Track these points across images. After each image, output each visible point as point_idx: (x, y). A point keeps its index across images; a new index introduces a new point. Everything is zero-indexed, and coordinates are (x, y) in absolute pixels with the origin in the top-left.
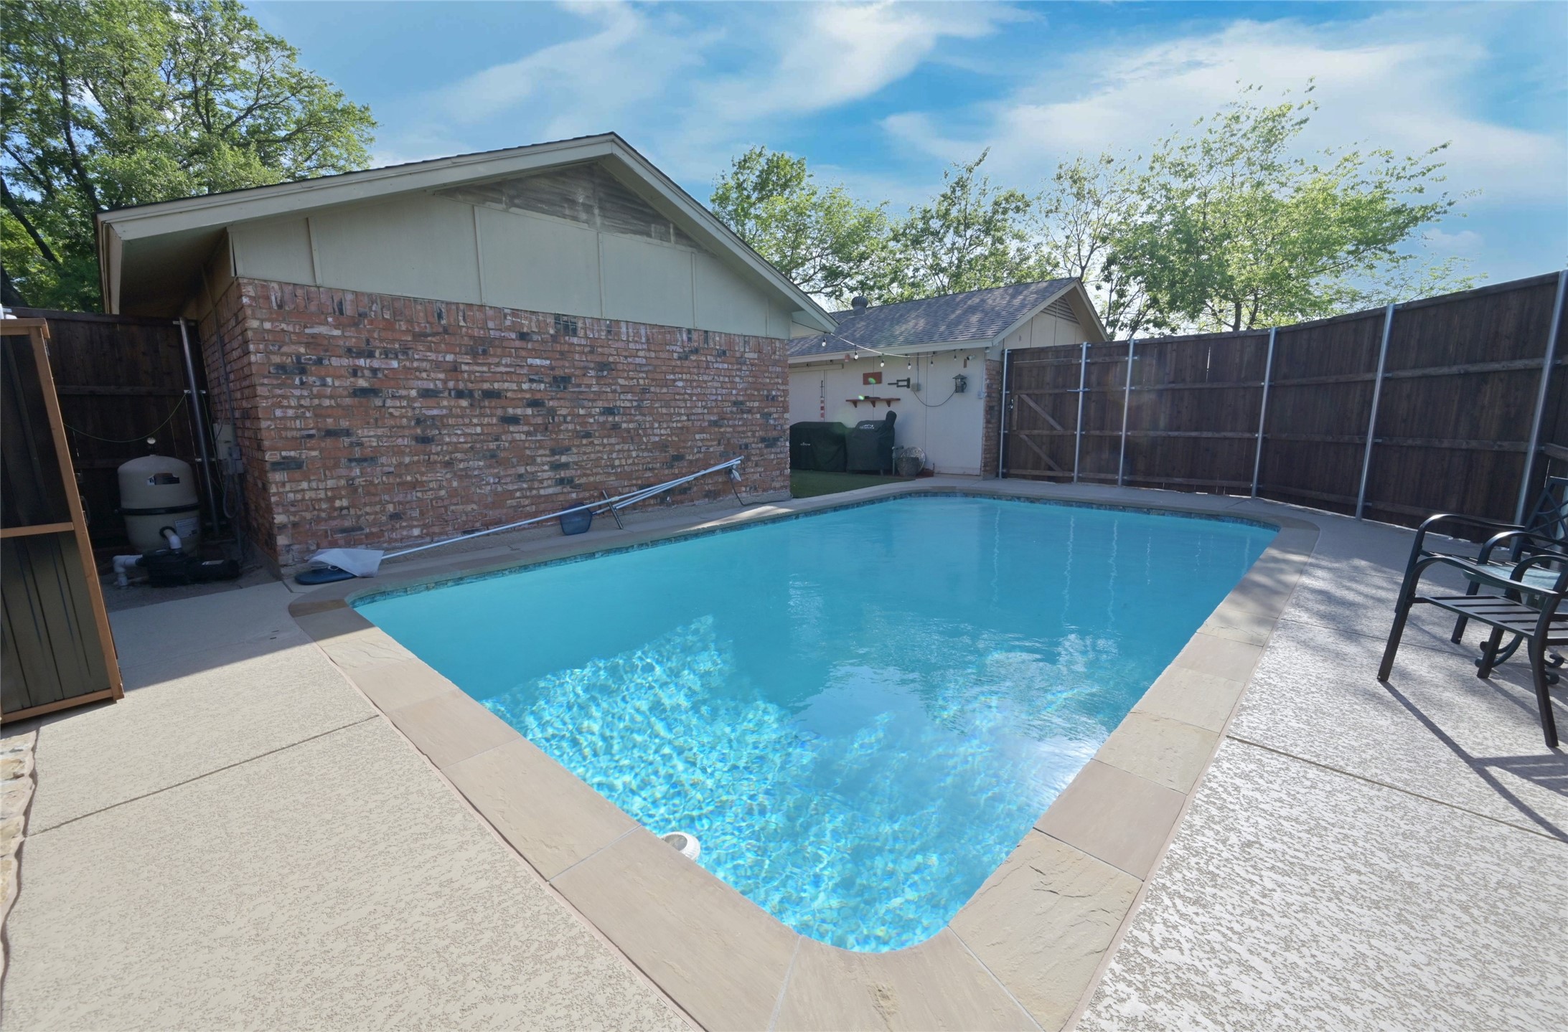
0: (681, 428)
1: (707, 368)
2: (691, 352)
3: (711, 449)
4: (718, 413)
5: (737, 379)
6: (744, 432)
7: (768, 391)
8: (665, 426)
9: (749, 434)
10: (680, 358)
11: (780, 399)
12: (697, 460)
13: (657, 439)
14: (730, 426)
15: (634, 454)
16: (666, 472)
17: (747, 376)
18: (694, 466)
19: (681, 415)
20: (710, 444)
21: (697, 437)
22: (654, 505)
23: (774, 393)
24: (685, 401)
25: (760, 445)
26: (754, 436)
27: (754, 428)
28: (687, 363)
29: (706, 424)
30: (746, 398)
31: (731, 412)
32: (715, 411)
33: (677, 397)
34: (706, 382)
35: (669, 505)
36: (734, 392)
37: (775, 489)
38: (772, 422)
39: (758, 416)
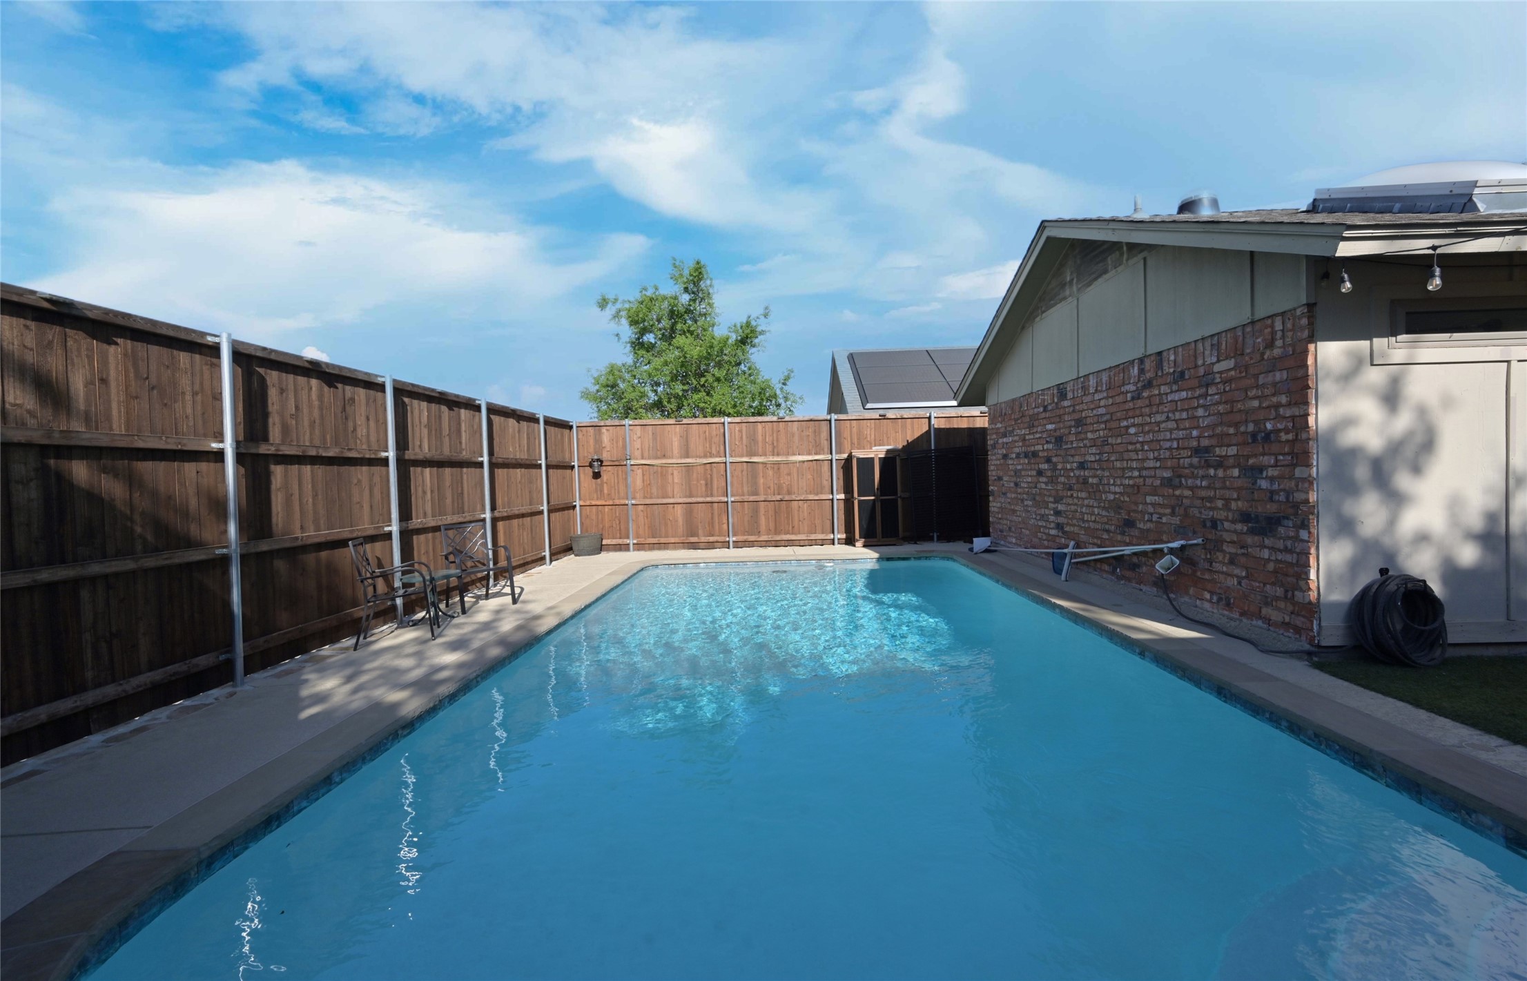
0: (1133, 486)
1: (1161, 403)
2: (1144, 387)
3: (1164, 520)
4: (1173, 469)
5: (1200, 412)
6: (1211, 500)
7: (1256, 422)
8: (1119, 483)
9: (1220, 503)
10: (1133, 399)
11: (1284, 437)
12: (1148, 530)
13: (1111, 497)
14: (1191, 488)
15: (1096, 511)
16: (1119, 537)
17: (1218, 403)
18: (1144, 537)
19: (1132, 469)
20: (1161, 511)
21: (1149, 499)
22: (1107, 572)
23: (1269, 426)
24: (1136, 451)
25: (1239, 527)
26: (1227, 507)
27: (1227, 494)
28: (1139, 403)
29: (1158, 482)
30: (1214, 442)
31: (1191, 466)
32: (1169, 463)
33: (1130, 447)
34: (1158, 423)
35: (1119, 578)
36: (1195, 433)
37: (1268, 621)
38: (1264, 484)
39: (1236, 472)
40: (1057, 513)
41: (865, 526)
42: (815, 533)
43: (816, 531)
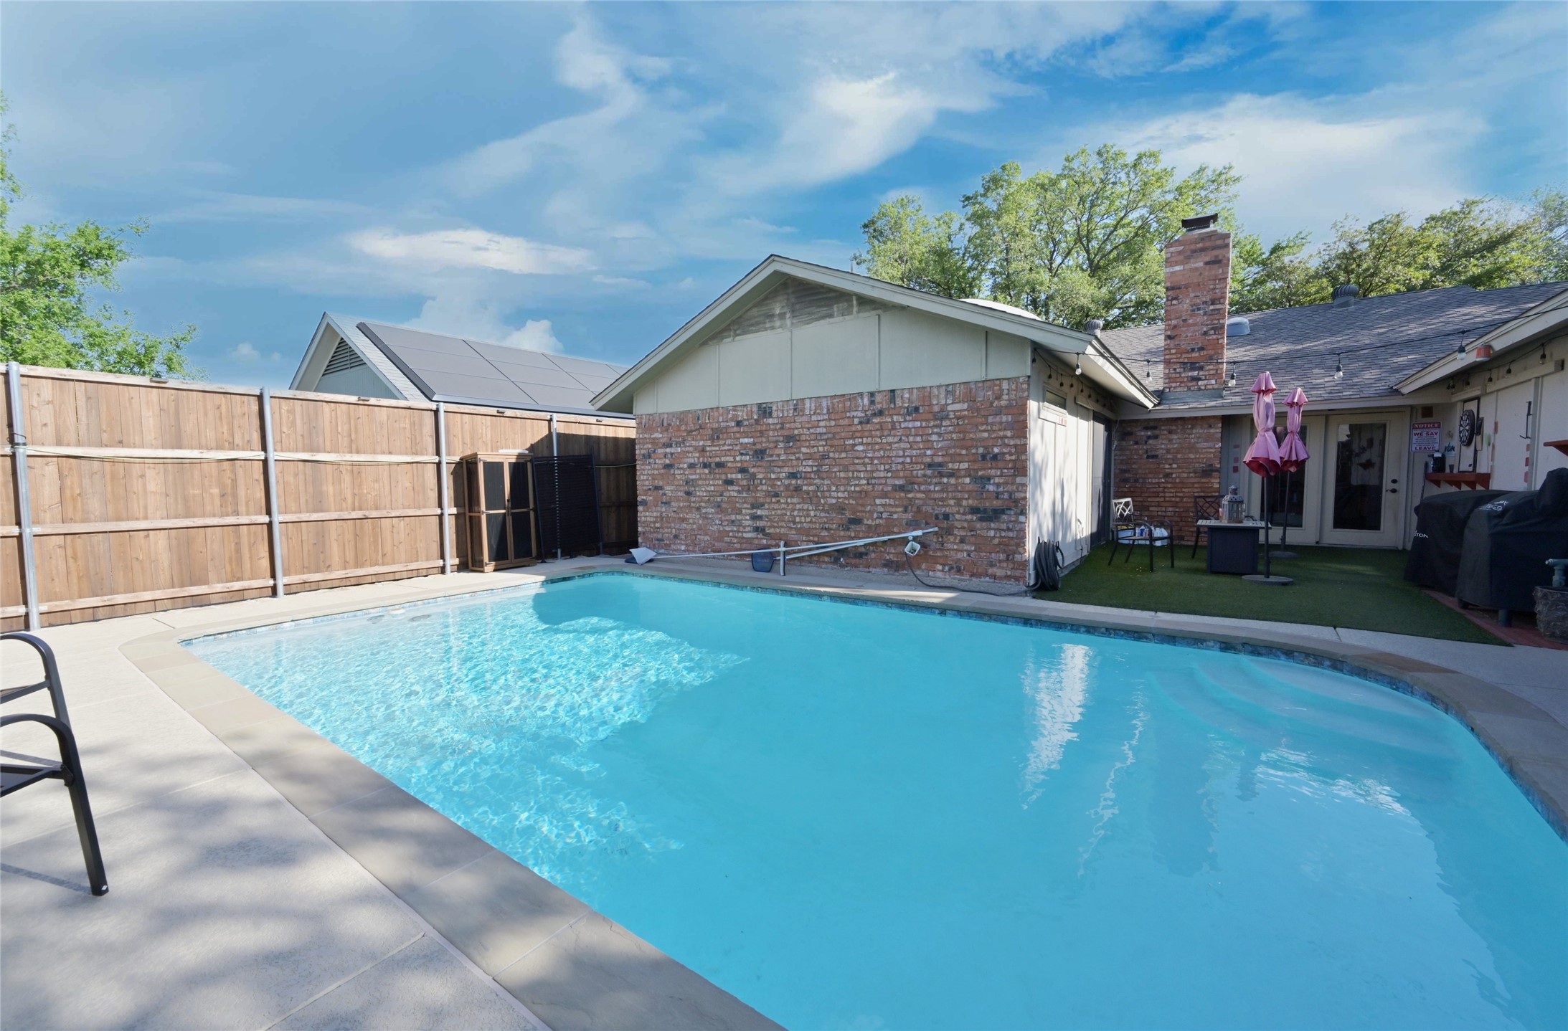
0: (860, 492)
1: (893, 428)
2: (874, 415)
3: (895, 516)
4: (905, 477)
5: (934, 438)
6: (942, 499)
7: (985, 448)
8: (842, 489)
9: (952, 502)
10: (861, 423)
11: (1008, 457)
12: (876, 526)
13: (834, 501)
14: (923, 492)
15: (812, 513)
16: (842, 533)
17: (951, 432)
18: (872, 531)
19: (860, 478)
20: (893, 510)
21: (878, 501)
22: (827, 563)
23: (996, 450)
24: (865, 464)
25: (969, 517)
26: (959, 504)
27: (959, 495)
28: (868, 427)
29: (890, 488)
30: (947, 459)
31: (925, 476)
32: (902, 474)
33: (857, 461)
34: (890, 444)
35: (842, 566)
36: (929, 452)
37: (994, 577)
38: (991, 488)
39: (967, 480)
40: (755, 518)
41: (495, 546)
42: (417, 561)
43: (417, 557)
